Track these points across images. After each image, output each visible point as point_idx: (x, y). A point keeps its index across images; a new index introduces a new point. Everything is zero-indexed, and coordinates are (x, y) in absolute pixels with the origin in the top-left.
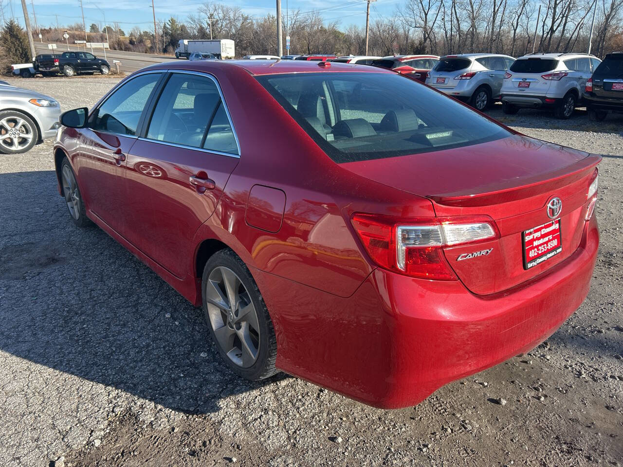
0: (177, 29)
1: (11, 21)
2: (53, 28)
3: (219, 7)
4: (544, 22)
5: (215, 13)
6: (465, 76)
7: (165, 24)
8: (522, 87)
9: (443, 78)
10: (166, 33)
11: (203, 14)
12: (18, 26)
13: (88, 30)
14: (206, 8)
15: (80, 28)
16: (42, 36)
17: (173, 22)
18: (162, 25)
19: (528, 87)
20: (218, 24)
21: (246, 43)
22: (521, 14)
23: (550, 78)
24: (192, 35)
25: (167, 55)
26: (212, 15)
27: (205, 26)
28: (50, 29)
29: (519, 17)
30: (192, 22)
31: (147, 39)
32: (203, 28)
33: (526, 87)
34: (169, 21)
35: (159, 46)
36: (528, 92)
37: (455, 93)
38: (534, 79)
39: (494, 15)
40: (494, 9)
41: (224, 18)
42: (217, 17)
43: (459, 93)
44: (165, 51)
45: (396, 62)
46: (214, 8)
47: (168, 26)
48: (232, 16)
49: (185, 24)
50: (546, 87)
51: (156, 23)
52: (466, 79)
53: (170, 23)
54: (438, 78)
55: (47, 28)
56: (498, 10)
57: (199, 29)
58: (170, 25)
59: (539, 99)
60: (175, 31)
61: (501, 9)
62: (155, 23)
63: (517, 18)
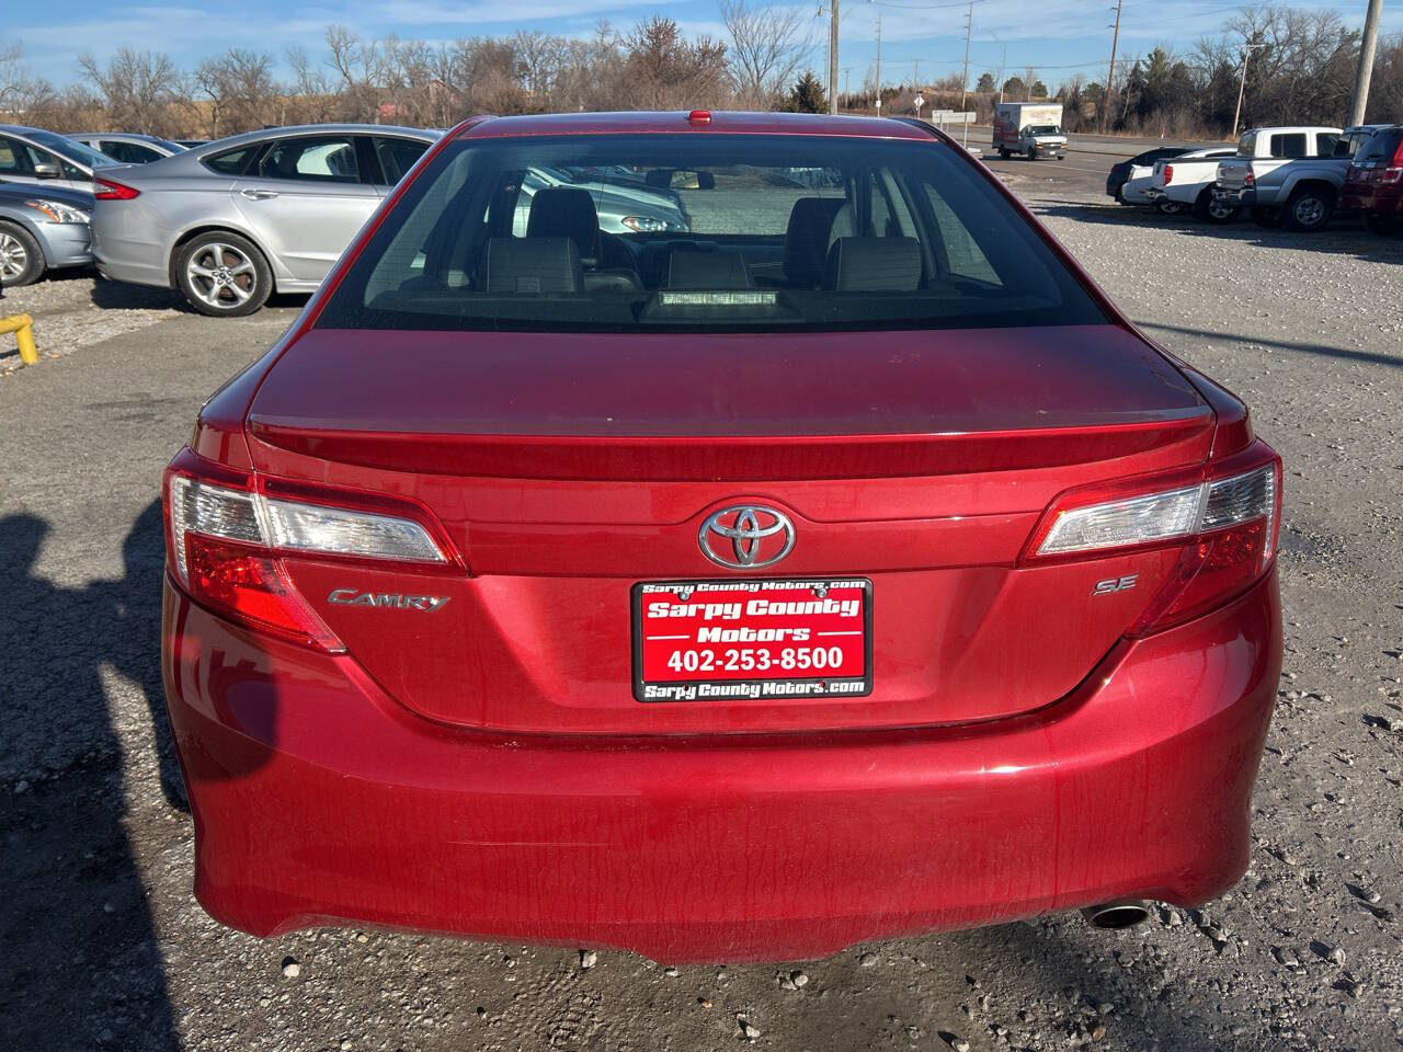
0: (1165, 75)
1: (809, 75)
2: (906, 86)
3: (1281, 14)
5: (1268, 28)
7: (1137, 65)
10: (1135, 83)
11: (1235, 35)
12: (817, 85)
13: (971, 88)
14: (1244, 19)
15: (957, 85)
16: (882, 104)
17: (1158, 56)
18: (1130, 67)
20: (1271, 56)
21: (1336, 101)
24: (1196, 84)
25: (1120, 135)
26: (1257, 35)
27: (1235, 61)
28: (901, 88)
30: (1203, 56)
31: (1089, 101)
32: (1230, 67)
34: (1150, 56)
35: (1110, 114)
41: (1289, 41)
42: (1270, 39)
44: (1119, 126)
46: (1267, 17)
47: (1143, 68)
48: (1311, 34)
49: (1186, 61)
51: (1115, 64)
53: (1149, 62)
55: (896, 87)
57: (1216, 72)
58: (1148, 66)
60: (1159, 79)
62: (1112, 62)
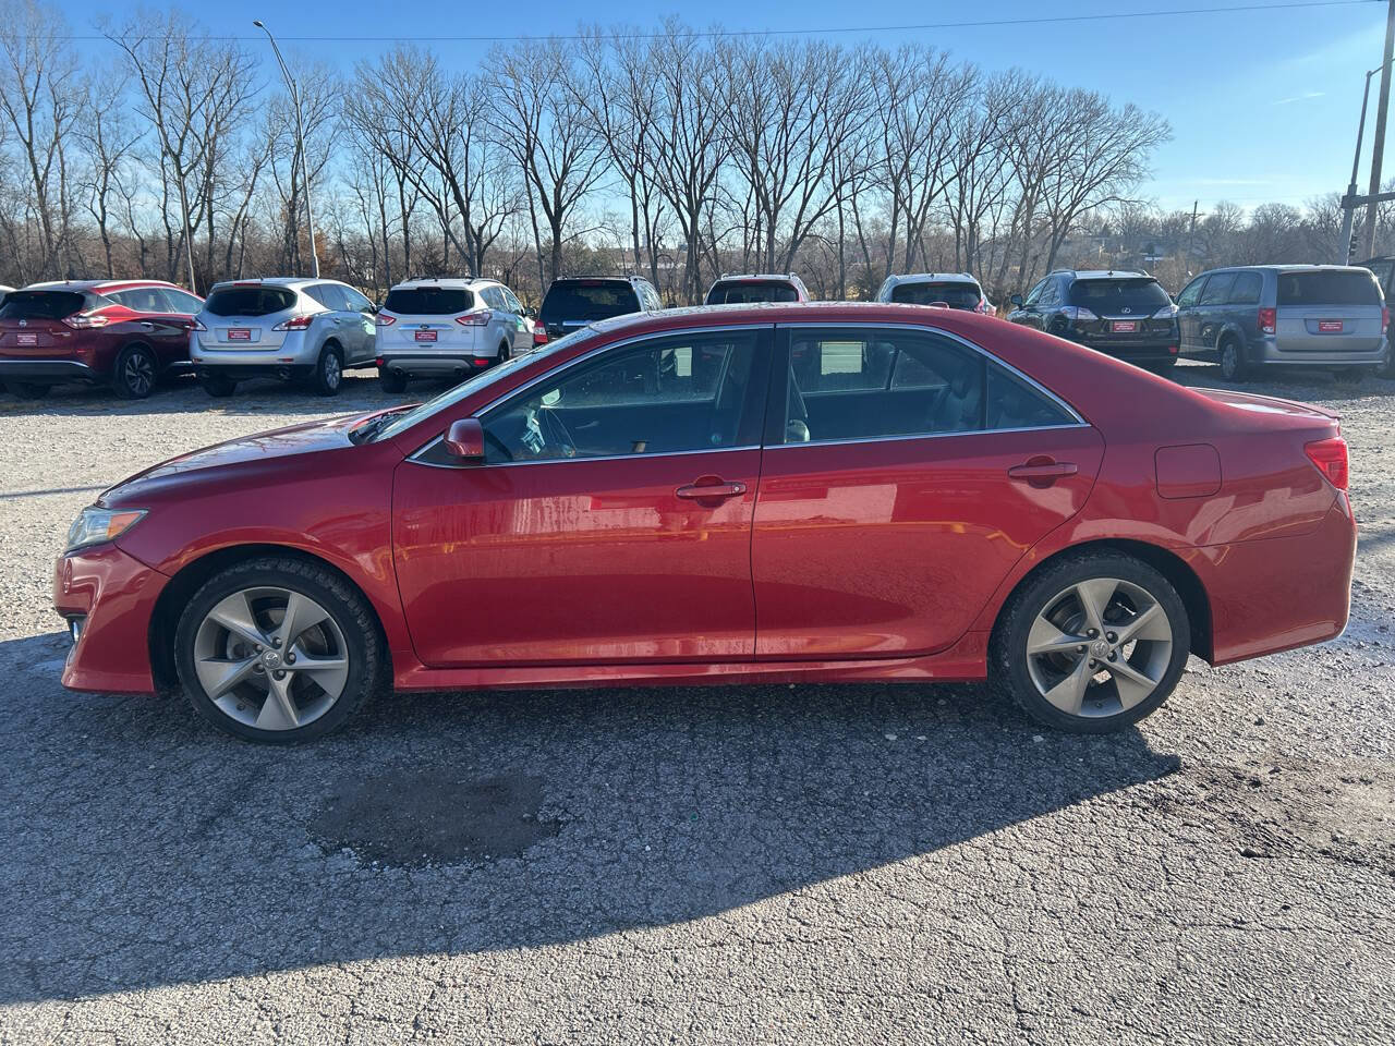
4: (164, 210)
6: (295, 324)
8: (423, 340)
9: (244, 329)
19: (436, 338)
22: (104, 190)
23: (472, 322)
29: (102, 194)
33: (432, 340)
36: (437, 349)
37: (284, 360)
38: (442, 325)
39: (40, 188)
40: (36, 173)
43: (291, 360)
45: (89, 297)
50: (469, 338)
52: (299, 330)
54: (229, 330)
56: (45, 176)
59: (463, 362)
61: (54, 176)
63: (98, 197)
